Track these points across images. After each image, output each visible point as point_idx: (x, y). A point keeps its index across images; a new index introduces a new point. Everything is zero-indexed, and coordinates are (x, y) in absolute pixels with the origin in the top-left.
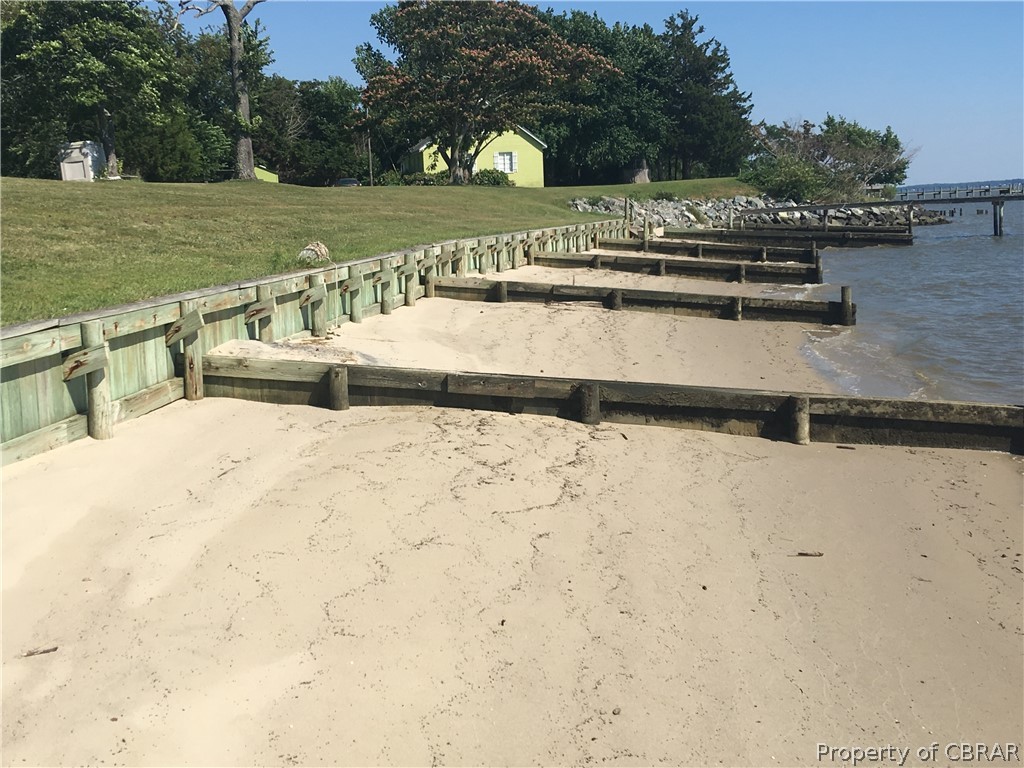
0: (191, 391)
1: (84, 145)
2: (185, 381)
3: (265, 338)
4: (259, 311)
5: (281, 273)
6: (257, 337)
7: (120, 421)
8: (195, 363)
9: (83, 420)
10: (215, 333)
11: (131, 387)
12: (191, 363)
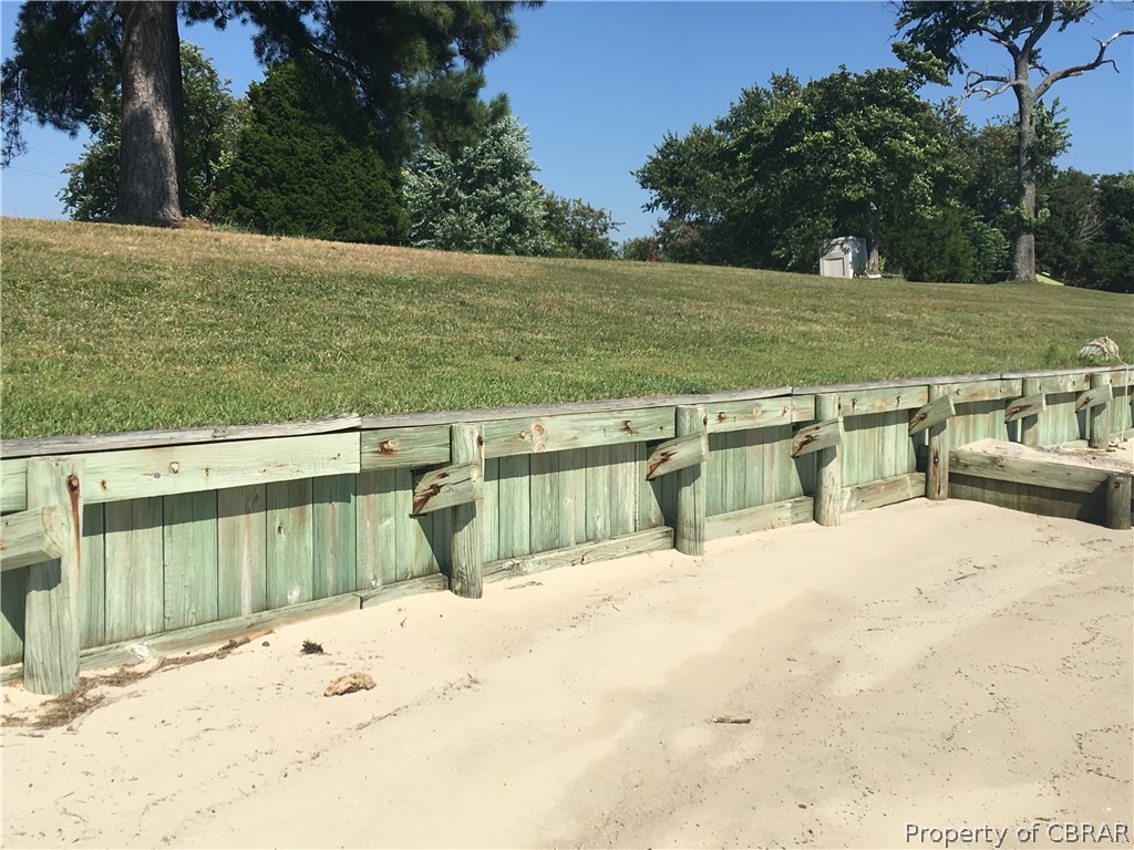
0: (933, 488)
1: (846, 241)
2: (927, 477)
3: (1028, 440)
4: (1023, 408)
5: (1055, 368)
6: (1019, 440)
7: (849, 510)
8: (941, 457)
9: (809, 502)
10: (967, 428)
11: (865, 476)
12: (936, 457)
